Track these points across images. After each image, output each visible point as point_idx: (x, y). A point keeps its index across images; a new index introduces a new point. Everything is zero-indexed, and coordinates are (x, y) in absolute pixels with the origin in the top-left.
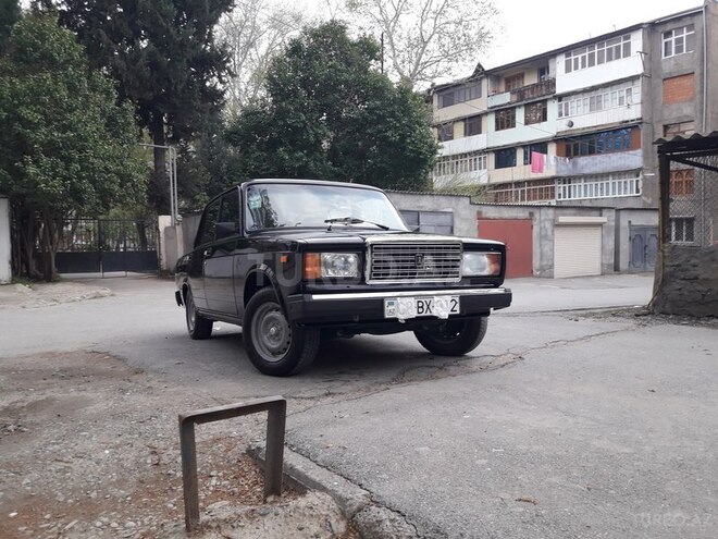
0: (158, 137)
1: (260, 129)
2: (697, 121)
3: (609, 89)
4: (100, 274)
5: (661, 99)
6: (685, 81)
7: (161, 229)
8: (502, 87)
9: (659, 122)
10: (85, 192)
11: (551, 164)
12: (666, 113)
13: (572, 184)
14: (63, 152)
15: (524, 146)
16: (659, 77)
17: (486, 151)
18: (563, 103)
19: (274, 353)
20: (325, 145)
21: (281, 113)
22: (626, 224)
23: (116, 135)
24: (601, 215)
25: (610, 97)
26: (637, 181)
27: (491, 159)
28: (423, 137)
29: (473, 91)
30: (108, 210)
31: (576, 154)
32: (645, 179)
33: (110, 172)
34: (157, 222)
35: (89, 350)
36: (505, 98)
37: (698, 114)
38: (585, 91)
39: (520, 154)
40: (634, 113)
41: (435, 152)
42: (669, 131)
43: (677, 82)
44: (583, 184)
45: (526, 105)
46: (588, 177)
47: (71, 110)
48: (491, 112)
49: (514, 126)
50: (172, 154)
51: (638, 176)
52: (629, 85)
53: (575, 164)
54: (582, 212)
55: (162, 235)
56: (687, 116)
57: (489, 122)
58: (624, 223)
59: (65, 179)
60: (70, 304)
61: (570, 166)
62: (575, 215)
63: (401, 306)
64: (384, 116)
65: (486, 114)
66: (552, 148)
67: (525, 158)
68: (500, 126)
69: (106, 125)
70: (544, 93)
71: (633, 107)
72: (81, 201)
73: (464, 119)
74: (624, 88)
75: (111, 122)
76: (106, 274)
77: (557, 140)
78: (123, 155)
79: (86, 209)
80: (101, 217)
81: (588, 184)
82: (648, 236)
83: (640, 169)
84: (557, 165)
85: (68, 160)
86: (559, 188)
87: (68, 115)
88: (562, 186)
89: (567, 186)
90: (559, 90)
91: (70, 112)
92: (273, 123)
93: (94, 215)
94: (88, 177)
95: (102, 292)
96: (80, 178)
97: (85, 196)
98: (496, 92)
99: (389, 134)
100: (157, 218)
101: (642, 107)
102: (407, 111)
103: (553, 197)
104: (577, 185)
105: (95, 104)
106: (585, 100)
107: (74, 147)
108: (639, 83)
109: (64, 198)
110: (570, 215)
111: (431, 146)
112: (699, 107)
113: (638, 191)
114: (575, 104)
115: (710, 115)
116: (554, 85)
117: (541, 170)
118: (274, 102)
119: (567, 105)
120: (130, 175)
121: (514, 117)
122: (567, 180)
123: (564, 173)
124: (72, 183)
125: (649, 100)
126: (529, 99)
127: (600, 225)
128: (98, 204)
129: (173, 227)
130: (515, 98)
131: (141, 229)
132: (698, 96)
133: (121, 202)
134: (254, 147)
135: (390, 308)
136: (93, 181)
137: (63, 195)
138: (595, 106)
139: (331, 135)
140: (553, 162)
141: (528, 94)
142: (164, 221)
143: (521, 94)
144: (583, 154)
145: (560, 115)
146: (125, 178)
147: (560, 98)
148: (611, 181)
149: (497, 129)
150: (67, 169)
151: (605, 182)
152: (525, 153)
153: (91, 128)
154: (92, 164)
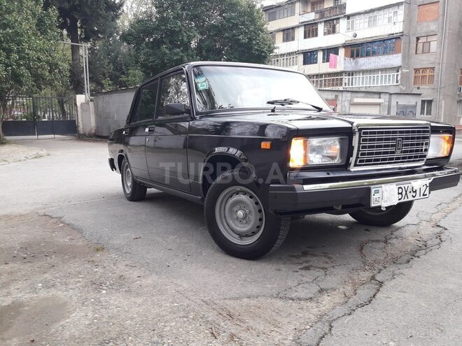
0: (74, 37)
1: (148, 32)
2: (439, 35)
3: (382, 11)
4: (35, 137)
5: (416, 18)
6: (433, 7)
7: (78, 104)
8: (309, 9)
9: (414, 35)
10: (22, 75)
11: (341, 62)
12: (419, 29)
13: (354, 77)
14: (4, 45)
15: (323, 50)
16: (415, 3)
17: (298, 53)
18: (350, 20)
19: (242, 235)
20: (193, 44)
21: (163, 20)
22: (395, 104)
23: (44, 32)
24: (380, 98)
25: (383, 17)
26: (397, 75)
27: (301, 58)
28: (264, 40)
29: (289, 11)
30: (41, 90)
31: (357, 56)
32: (402, 73)
33: (41, 61)
34: (75, 100)
35: (41, 212)
36: (311, 16)
37: (440, 31)
38: (366, 12)
39: (320, 55)
40: (398, 28)
41: (271, 51)
42: (420, 41)
43: (427, 7)
44: (361, 76)
45: (325, 21)
46: (364, 72)
47: (9, 12)
48: (301, 26)
49: (317, 35)
50: (84, 50)
51: (398, 71)
52: (396, 9)
53: (356, 63)
54: (368, 95)
55: (79, 109)
56: (433, 31)
57: (300, 33)
58: (394, 103)
59: (7, 65)
60: (18, 163)
61: (353, 64)
62: (364, 97)
63: (385, 194)
64: (237, 25)
65: (298, 27)
66: (342, 52)
67: (324, 58)
68: (307, 35)
69: (37, 25)
70: (338, 13)
71: (398, 25)
72: (21, 83)
73: (283, 30)
74: (392, 10)
75: (40, 23)
76: (40, 137)
77: (345, 46)
78: (50, 49)
79: (24, 89)
80: (34, 96)
81: (365, 76)
82: (408, 112)
83: (400, 67)
84: (345, 63)
85: (9, 51)
86: (346, 79)
87: (7, 16)
88: (347, 77)
89: (351, 77)
90: (348, 12)
91: (9, 14)
92: (157, 28)
93: (29, 94)
94: (24, 65)
95: (41, 153)
96: (19, 65)
97: (24, 80)
98: (305, 12)
99: (241, 37)
100: (75, 97)
101: (404, 25)
102: (253, 21)
103: (341, 84)
104: (357, 77)
105: (27, 8)
106: (365, 19)
107: (13, 41)
108: (402, 7)
109: (7, 81)
110: (362, 97)
111: (269, 47)
112: (440, 26)
113: (397, 82)
114: (358, 22)
115: (447, 31)
116: (345, 8)
117: (335, 66)
118: (158, 12)
119: (353, 22)
120: (57, 64)
121: (317, 29)
122: (351, 73)
123: (349, 69)
124: (13, 69)
125: (408, 20)
126: (327, 17)
127: (379, 104)
128: (33, 86)
129: (87, 103)
130: (318, 16)
131: (61, 103)
132: (441, 17)
133: (51, 85)
134: (144, 45)
135: (377, 196)
136: (29, 68)
137: (6, 78)
138: (372, 23)
139: (199, 37)
140: (343, 61)
141: (327, 14)
142: (81, 99)
143: (322, 13)
144: (362, 56)
145: (349, 29)
146: (53, 66)
147: (348, 17)
148: (380, 75)
149: (305, 37)
150: (8, 57)
151: (376, 75)
152: (324, 55)
153: (25, 26)
154: (28, 54)
